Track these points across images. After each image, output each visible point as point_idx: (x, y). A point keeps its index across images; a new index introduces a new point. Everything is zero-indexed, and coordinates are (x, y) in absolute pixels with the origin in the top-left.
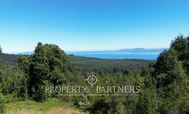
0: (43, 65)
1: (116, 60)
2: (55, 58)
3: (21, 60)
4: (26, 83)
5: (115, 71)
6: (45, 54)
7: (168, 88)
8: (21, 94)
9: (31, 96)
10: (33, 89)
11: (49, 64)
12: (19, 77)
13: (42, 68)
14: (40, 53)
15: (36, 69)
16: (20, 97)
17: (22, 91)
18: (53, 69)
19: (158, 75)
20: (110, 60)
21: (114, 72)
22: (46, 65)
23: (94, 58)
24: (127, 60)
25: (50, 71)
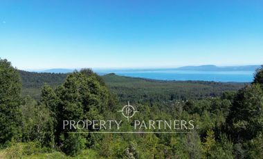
0: (75, 105)
1: (174, 82)
2: (91, 95)
3: (46, 93)
4: (52, 128)
5: (172, 98)
6: (78, 90)
7: (249, 144)
8: (46, 142)
9: (59, 145)
10: (62, 137)
11: (82, 103)
12: (43, 119)
13: (73, 109)
14: (71, 89)
15: (66, 111)
16: (45, 147)
17: (48, 138)
18: (88, 110)
19: (236, 122)
20: (166, 81)
21: (172, 100)
22: (79, 105)
23: (143, 79)
24: (190, 82)
25: (85, 112)
